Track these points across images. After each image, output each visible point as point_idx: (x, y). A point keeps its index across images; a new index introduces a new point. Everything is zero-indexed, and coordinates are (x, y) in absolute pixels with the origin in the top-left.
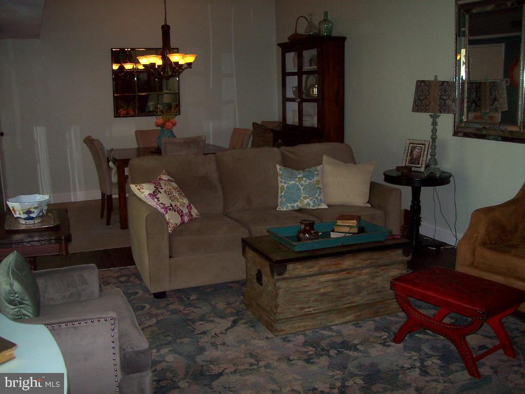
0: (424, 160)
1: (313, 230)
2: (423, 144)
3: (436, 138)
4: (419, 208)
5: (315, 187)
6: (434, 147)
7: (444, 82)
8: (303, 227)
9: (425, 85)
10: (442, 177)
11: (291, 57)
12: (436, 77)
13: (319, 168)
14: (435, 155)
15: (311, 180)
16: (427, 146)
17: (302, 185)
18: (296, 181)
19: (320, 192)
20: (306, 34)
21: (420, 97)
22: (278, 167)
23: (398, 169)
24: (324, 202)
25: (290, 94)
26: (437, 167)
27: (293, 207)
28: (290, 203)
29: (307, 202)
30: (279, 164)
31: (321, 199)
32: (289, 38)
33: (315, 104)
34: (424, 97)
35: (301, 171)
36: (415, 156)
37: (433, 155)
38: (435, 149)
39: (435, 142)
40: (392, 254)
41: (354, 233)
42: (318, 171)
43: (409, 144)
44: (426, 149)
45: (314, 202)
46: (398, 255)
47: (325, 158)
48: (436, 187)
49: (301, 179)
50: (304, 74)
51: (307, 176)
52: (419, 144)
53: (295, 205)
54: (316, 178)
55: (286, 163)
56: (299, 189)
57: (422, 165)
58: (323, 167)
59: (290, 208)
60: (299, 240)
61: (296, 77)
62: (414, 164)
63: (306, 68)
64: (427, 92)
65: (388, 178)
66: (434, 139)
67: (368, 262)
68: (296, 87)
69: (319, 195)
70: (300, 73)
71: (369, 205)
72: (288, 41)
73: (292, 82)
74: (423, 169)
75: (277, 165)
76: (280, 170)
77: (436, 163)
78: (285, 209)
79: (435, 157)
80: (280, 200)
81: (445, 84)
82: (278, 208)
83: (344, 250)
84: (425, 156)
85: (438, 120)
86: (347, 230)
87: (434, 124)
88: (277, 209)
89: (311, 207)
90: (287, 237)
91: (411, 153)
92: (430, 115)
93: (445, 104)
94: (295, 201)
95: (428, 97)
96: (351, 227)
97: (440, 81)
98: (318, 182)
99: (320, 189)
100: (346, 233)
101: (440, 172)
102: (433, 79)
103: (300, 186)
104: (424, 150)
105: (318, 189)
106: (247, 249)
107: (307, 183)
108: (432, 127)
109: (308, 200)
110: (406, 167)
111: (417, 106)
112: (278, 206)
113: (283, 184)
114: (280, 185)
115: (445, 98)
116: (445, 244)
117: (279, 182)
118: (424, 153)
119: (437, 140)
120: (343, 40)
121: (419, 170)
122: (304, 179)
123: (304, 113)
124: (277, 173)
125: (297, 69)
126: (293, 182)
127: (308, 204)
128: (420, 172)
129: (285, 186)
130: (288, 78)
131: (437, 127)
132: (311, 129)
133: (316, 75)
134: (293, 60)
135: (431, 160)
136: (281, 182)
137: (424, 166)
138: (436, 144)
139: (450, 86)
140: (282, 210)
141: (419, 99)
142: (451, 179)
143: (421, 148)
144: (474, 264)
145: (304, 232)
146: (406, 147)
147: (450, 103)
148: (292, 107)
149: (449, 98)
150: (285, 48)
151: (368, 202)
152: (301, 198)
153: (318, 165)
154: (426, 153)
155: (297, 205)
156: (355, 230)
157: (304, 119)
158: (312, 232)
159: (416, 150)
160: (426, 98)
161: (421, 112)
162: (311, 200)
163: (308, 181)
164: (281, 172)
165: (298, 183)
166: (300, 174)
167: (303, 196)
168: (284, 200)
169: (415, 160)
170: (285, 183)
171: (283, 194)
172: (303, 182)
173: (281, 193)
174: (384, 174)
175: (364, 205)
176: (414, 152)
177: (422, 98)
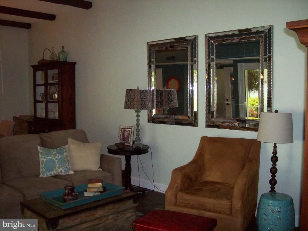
0: (132, 138)
1: (74, 192)
2: (130, 129)
3: (139, 125)
4: (130, 168)
5: (65, 160)
6: (138, 130)
7: (143, 90)
8: (67, 191)
9: (132, 92)
10: (144, 149)
11: (39, 74)
12: (138, 87)
13: (66, 146)
14: (139, 135)
15: (62, 155)
16: (133, 130)
17: (56, 159)
18: (52, 157)
19: (69, 163)
20: (50, 60)
21: (129, 100)
22: (39, 147)
23: (116, 145)
24: (72, 170)
25: (39, 98)
26: (140, 142)
27: (51, 174)
28: (49, 172)
29: (60, 170)
30: (40, 146)
31: (69, 168)
32: (39, 62)
33: (57, 104)
34: (132, 100)
35: (55, 150)
36: (125, 136)
37: (138, 135)
38: (139, 131)
39: (139, 127)
40: (127, 203)
41: (101, 192)
42: (66, 149)
43: (122, 129)
44: (133, 132)
45: (65, 170)
46: (130, 204)
47: (70, 140)
48: (140, 155)
49: (55, 155)
50: (49, 85)
51: (58, 153)
52: (128, 129)
53: (52, 173)
54: (65, 154)
55: (44, 144)
56: (54, 162)
57: (130, 141)
58: (69, 146)
59: (49, 175)
60: (65, 201)
61: (43, 88)
62: (125, 141)
63: (50, 81)
64: (134, 96)
65: (110, 151)
66: (138, 125)
67: (111, 211)
68: (43, 94)
69: (68, 165)
70: (46, 85)
71: (101, 170)
72: (38, 64)
73: (41, 90)
74: (131, 144)
75: (38, 146)
76: (41, 150)
77: (140, 140)
78: (45, 176)
79: (139, 136)
80: (41, 170)
81: (145, 91)
82: (41, 175)
83: (96, 204)
84: (132, 136)
85: (140, 114)
86: (96, 190)
87: (138, 116)
88: (40, 177)
89: (63, 174)
90: (53, 198)
91: (123, 134)
92: (135, 111)
93: (145, 103)
94: (52, 170)
95: (134, 99)
96: (98, 188)
97: (141, 90)
98: (67, 157)
99: (68, 161)
100: (95, 192)
101: (142, 146)
102: (136, 89)
103: (55, 160)
104: (131, 132)
105: (67, 160)
106: (25, 210)
107: (60, 158)
108: (136, 118)
109: (61, 169)
110: (120, 144)
111: (128, 105)
112: (40, 174)
113: (43, 159)
114: (41, 160)
115: (145, 100)
116: (146, 189)
117: (40, 158)
118: (131, 134)
119: (140, 126)
120: (74, 64)
121: (129, 145)
122: (58, 155)
123: (49, 110)
124: (39, 152)
125: (44, 82)
126: (50, 157)
127: (61, 172)
128: (129, 146)
129: (45, 160)
130: (37, 88)
131: (140, 118)
132: (54, 120)
133: (57, 86)
134: (41, 76)
135: (137, 138)
136: (42, 158)
137: (132, 142)
138: (140, 128)
139: (147, 93)
140: (44, 177)
141: (128, 101)
142: (149, 150)
143: (129, 131)
144: (177, 203)
145: (68, 194)
146: (119, 131)
147: (148, 103)
148: (41, 107)
149: (147, 100)
150: (36, 68)
151: (100, 168)
152: (56, 168)
153: (66, 145)
154: (132, 134)
155: (53, 173)
156: (101, 190)
157: (49, 114)
158: (74, 194)
159: (126, 132)
160: (133, 100)
161: (131, 109)
162: (63, 169)
163: (60, 156)
164: (41, 151)
165: (53, 158)
166: (54, 151)
167: (57, 166)
168: (44, 170)
169: (125, 139)
170: (44, 158)
171: (43, 166)
172: (57, 157)
173: (42, 165)
174: (107, 148)
175: (98, 169)
176: (125, 134)
177: (130, 100)
